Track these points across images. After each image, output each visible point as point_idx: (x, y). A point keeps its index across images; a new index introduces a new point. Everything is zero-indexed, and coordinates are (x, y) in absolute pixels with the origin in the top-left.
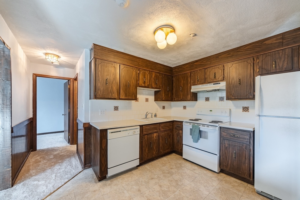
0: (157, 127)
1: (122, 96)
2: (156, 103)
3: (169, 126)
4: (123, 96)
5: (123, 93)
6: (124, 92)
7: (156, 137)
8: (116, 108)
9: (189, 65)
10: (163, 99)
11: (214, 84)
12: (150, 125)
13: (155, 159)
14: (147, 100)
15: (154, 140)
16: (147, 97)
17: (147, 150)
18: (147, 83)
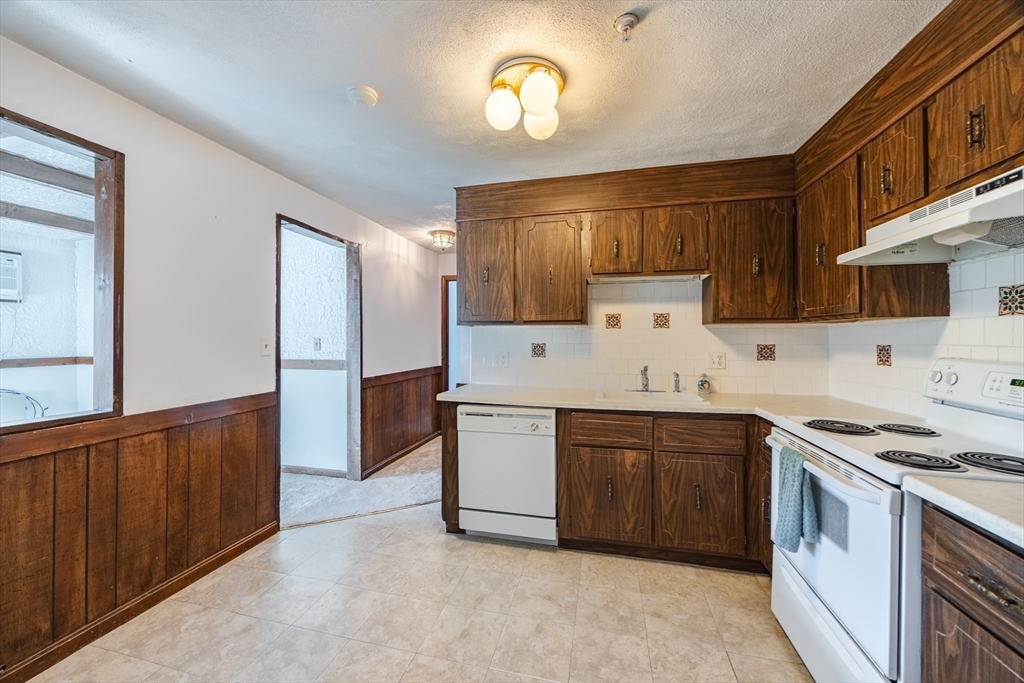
0: (642, 427)
1: (530, 313)
2: (715, 333)
3: (719, 436)
4: (534, 314)
5: (533, 303)
6: (536, 300)
7: (633, 465)
8: (539, 350)
9: (854, 115)
10: (726, 313)
11: (979, 192)
12: (606, 416)
13: (643, 553)
14: (662, 321)
15: (622, 475)
16: (662, 309)
17: (590, 502)
18: (629, 257)
